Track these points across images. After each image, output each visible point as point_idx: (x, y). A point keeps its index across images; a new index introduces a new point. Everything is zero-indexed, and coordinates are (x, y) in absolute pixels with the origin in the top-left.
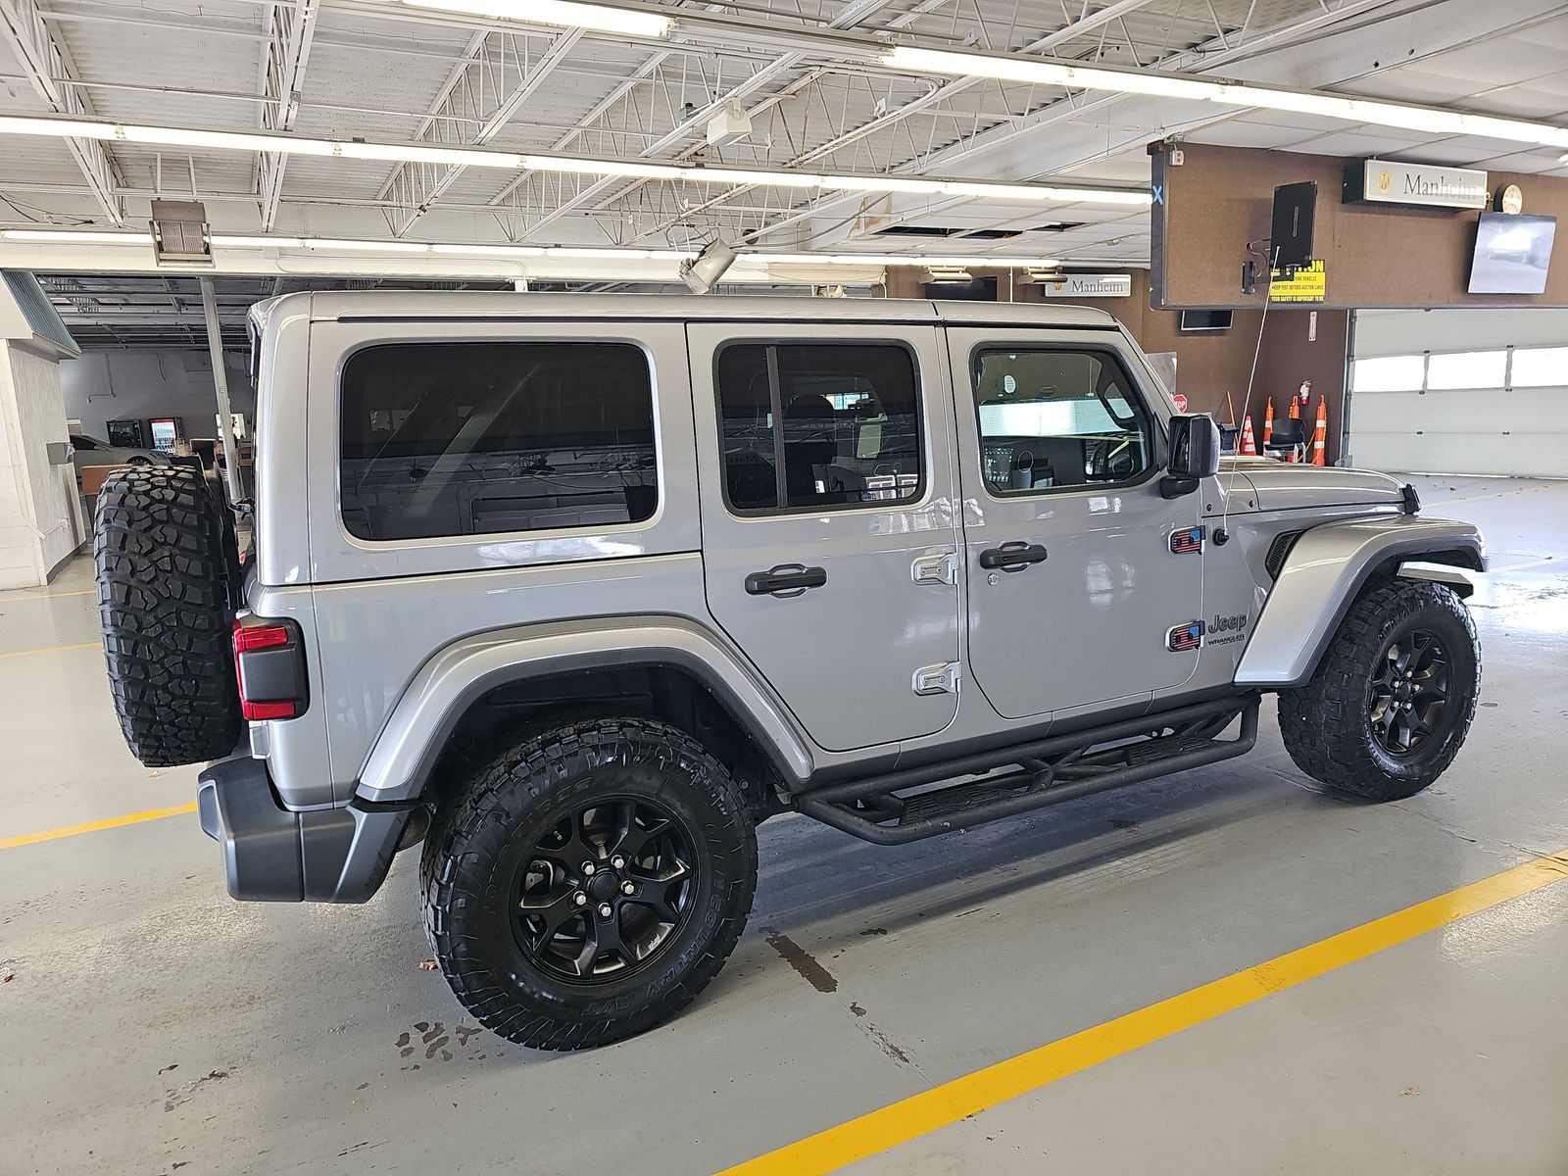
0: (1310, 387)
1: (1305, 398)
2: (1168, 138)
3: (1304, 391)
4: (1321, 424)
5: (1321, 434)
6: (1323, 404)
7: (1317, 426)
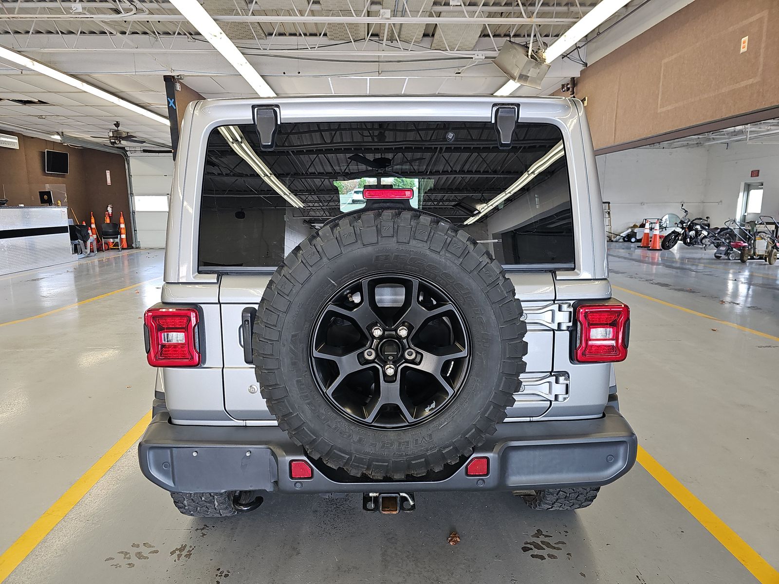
0: (112, 208)
1: (110, 213)
2: (178, 76)
3: (110, 209)
4: (122, 226)
5: (123, 231)
6: (122, 217)
7: (121, 227)
